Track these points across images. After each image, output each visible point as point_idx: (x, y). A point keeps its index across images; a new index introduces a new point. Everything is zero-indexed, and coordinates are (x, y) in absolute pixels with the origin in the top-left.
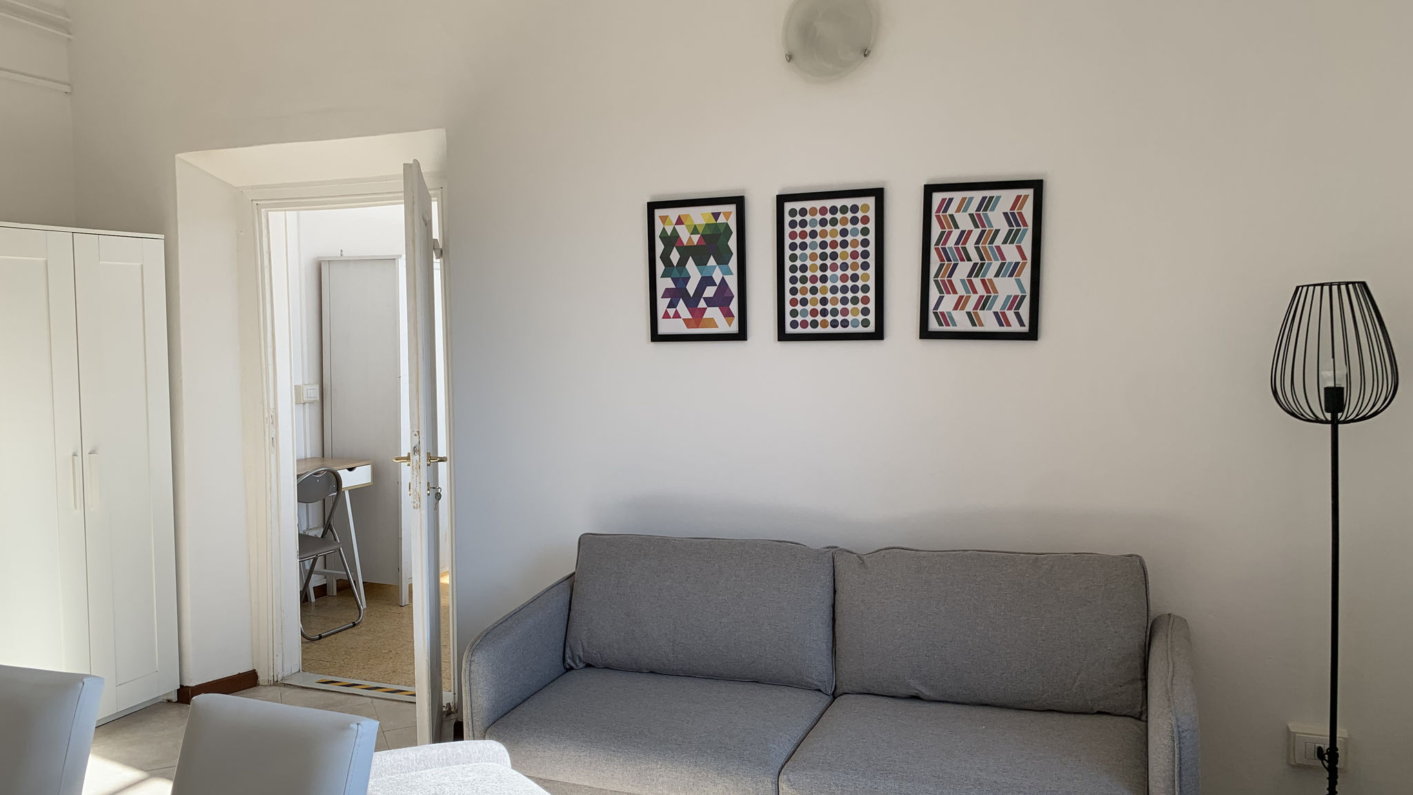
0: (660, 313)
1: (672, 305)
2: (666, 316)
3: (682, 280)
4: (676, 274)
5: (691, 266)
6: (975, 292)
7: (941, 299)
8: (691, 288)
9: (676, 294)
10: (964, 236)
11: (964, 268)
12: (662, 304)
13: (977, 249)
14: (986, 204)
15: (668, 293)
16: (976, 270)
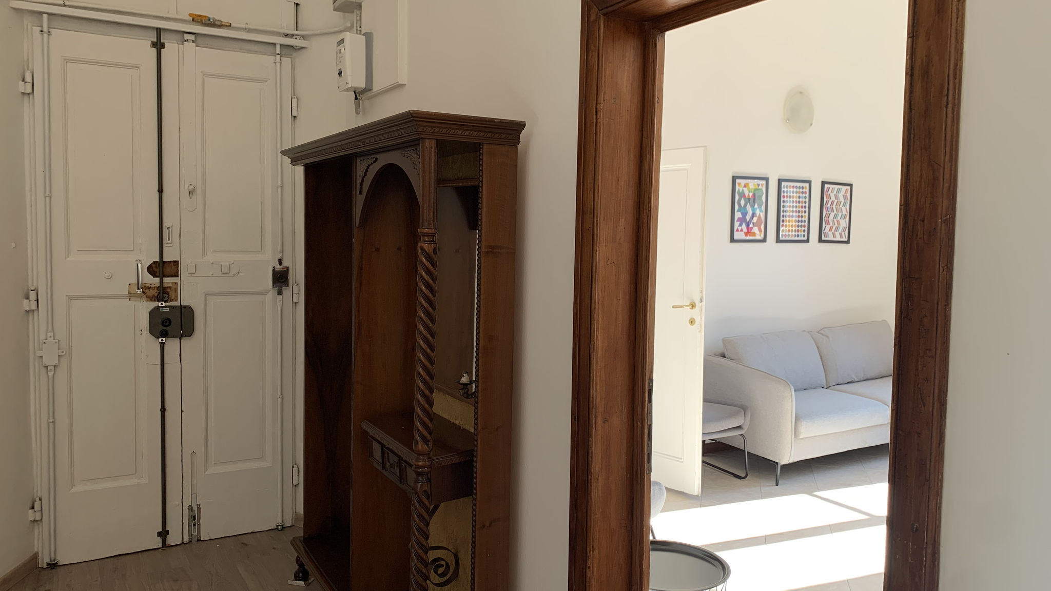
0: (735, 229)
1: (740, 225)
2: (737, 230)
3: (745, 214)
4: (743, 211)
5: (748, 207)
6: (835, 224)
7: (826, 227)
8: (748, 217)
9: (742, 220)
10: (833, 202)
11: (832, 215)
12: (737, 224)
13: (836, 208)
14: (839, 191)
15: (739, 219)
16: (835, 216)
